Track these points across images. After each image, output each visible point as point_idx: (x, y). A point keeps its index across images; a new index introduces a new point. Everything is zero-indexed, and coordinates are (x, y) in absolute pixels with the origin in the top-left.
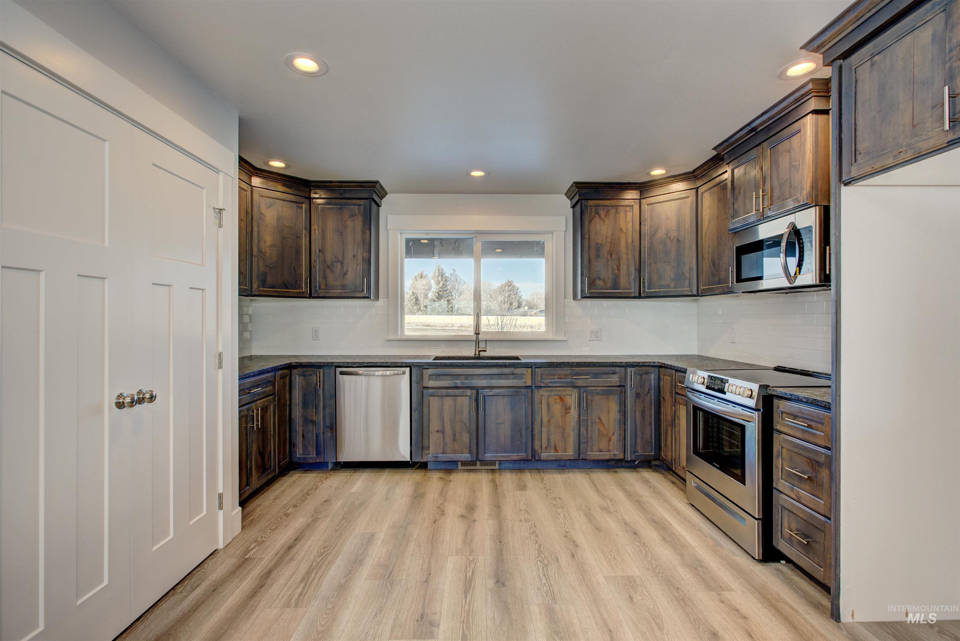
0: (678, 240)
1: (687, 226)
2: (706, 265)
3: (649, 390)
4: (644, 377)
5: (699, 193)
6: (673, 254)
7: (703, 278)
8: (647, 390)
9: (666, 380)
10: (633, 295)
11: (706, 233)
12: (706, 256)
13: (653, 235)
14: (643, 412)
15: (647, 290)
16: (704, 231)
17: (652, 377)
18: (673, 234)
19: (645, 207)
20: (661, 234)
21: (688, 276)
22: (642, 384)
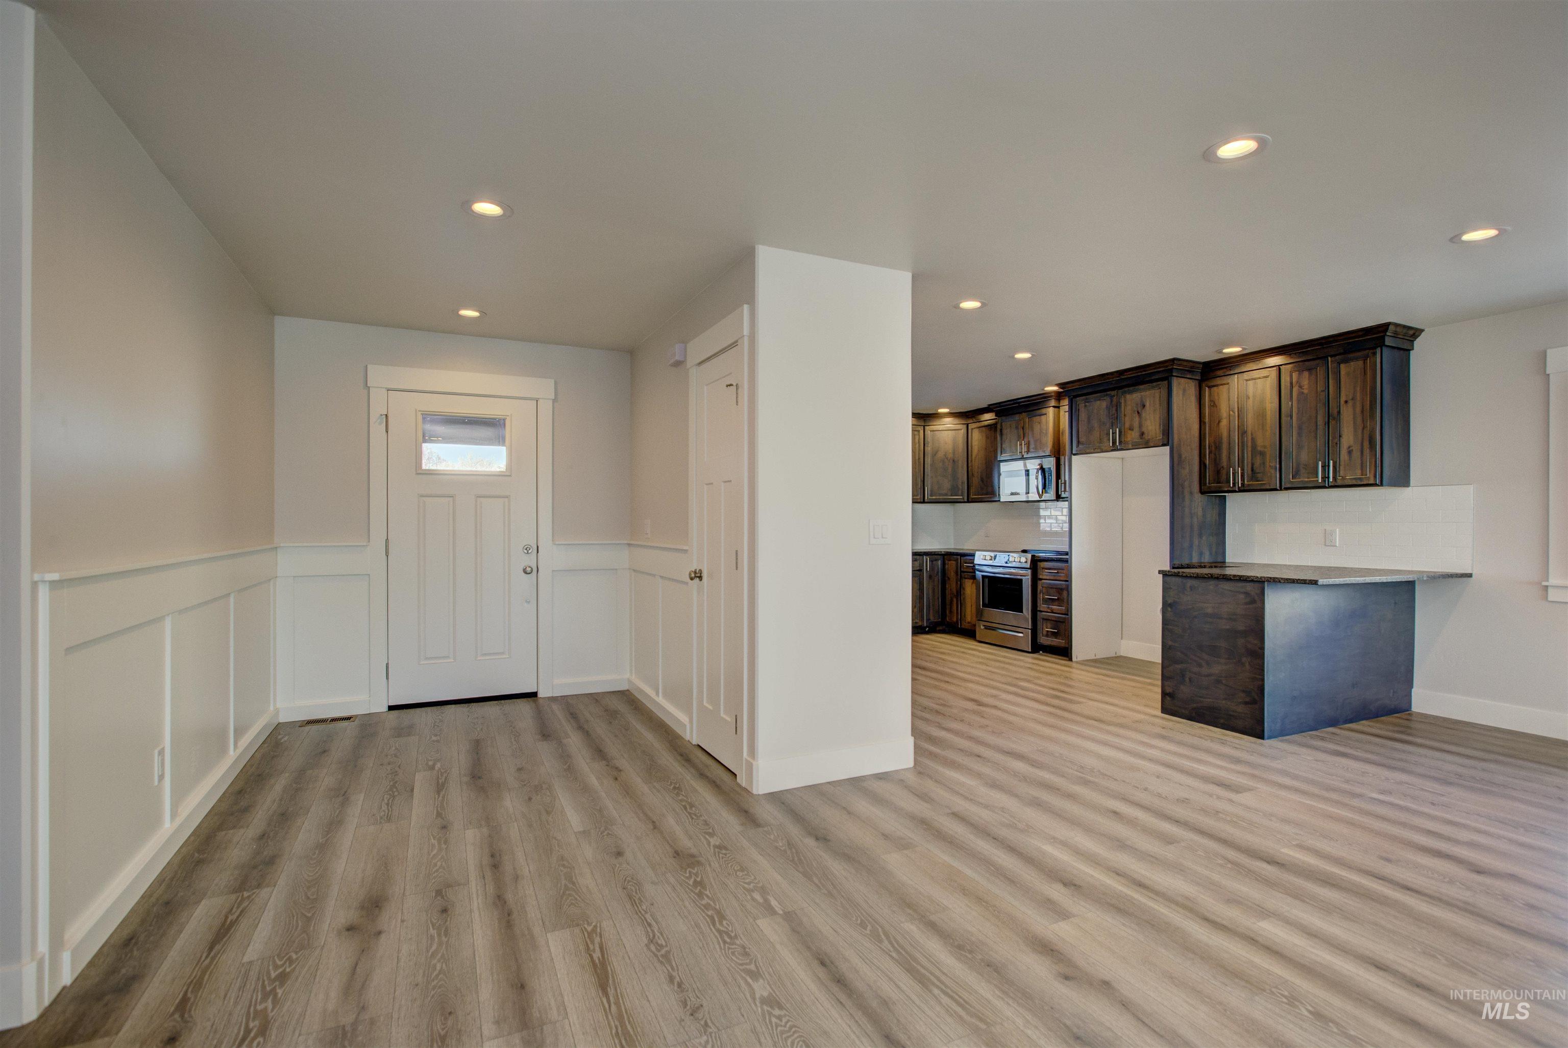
0: (954, 461)
1: (960, 450)
2: (976, 481)
3: (938, 572)
4: (934, 562)
5: (969, 428)
6: (950, 470)
7: (972, 490)
8: (936, 573)
9: (951, 565)
10: (919, 501)
11: (975, 458)
12: (976, 474)
13: (935, 454)
14: (934, 589)
15: (930, 497)
16: (974, 456)
17: (939, 562)
18: (950, 456)
19: (928, 433)
20: (940, 455)
21: (961, 487)
22: (932, 568)
